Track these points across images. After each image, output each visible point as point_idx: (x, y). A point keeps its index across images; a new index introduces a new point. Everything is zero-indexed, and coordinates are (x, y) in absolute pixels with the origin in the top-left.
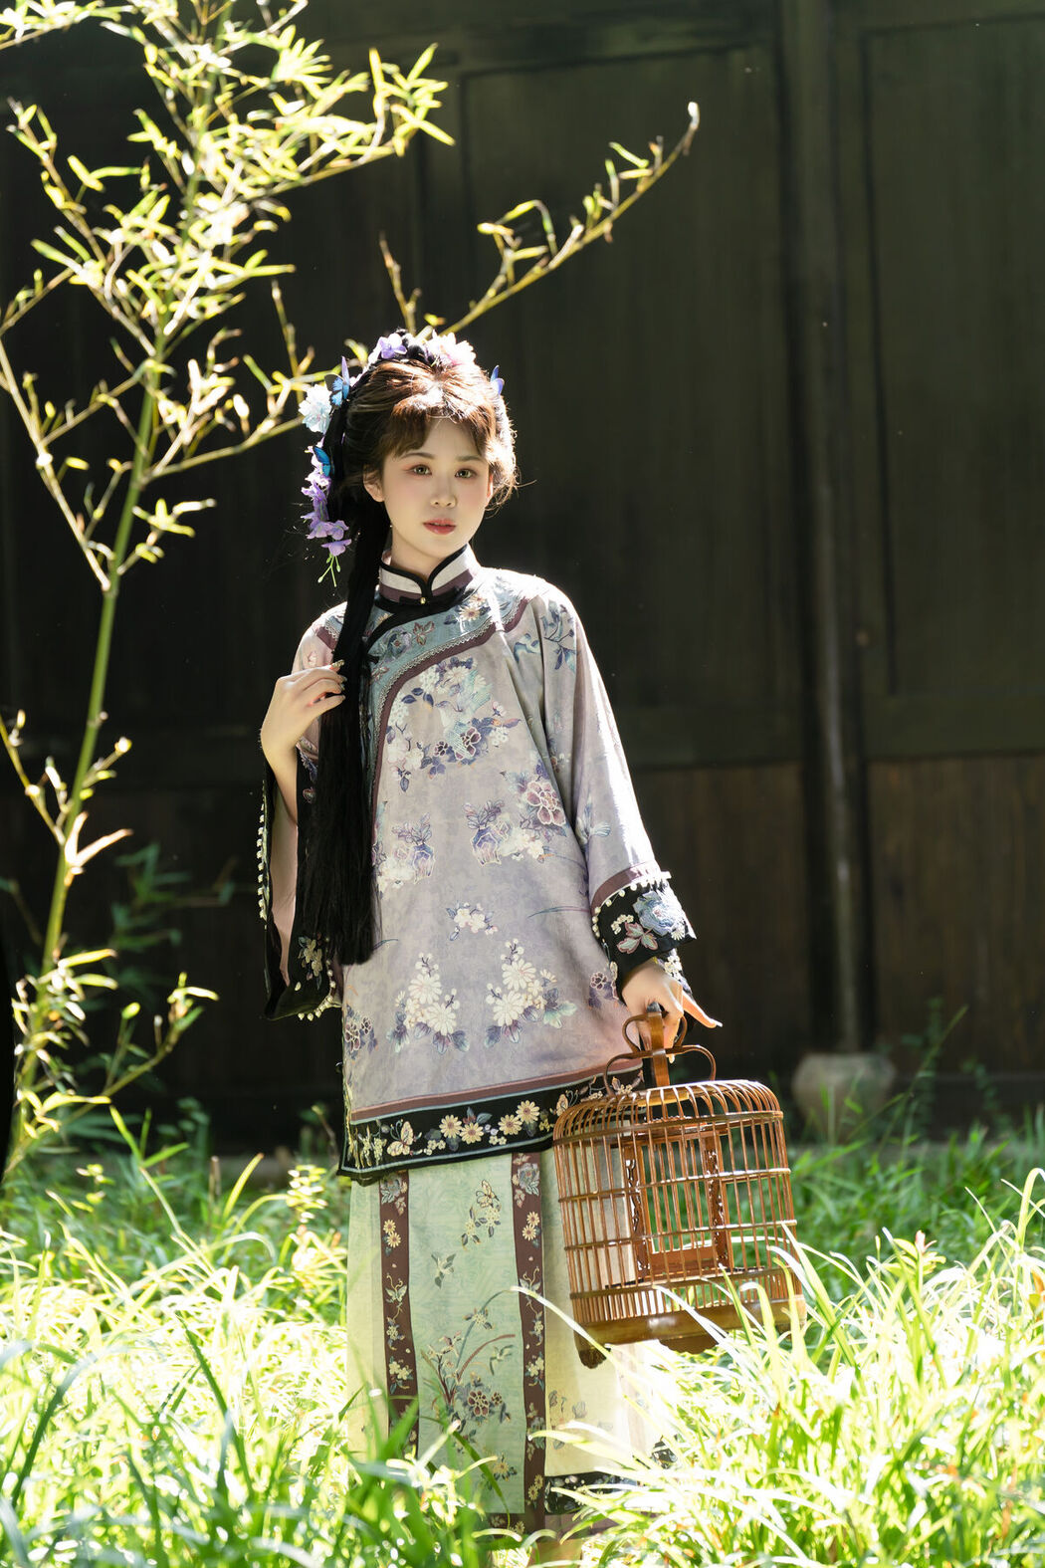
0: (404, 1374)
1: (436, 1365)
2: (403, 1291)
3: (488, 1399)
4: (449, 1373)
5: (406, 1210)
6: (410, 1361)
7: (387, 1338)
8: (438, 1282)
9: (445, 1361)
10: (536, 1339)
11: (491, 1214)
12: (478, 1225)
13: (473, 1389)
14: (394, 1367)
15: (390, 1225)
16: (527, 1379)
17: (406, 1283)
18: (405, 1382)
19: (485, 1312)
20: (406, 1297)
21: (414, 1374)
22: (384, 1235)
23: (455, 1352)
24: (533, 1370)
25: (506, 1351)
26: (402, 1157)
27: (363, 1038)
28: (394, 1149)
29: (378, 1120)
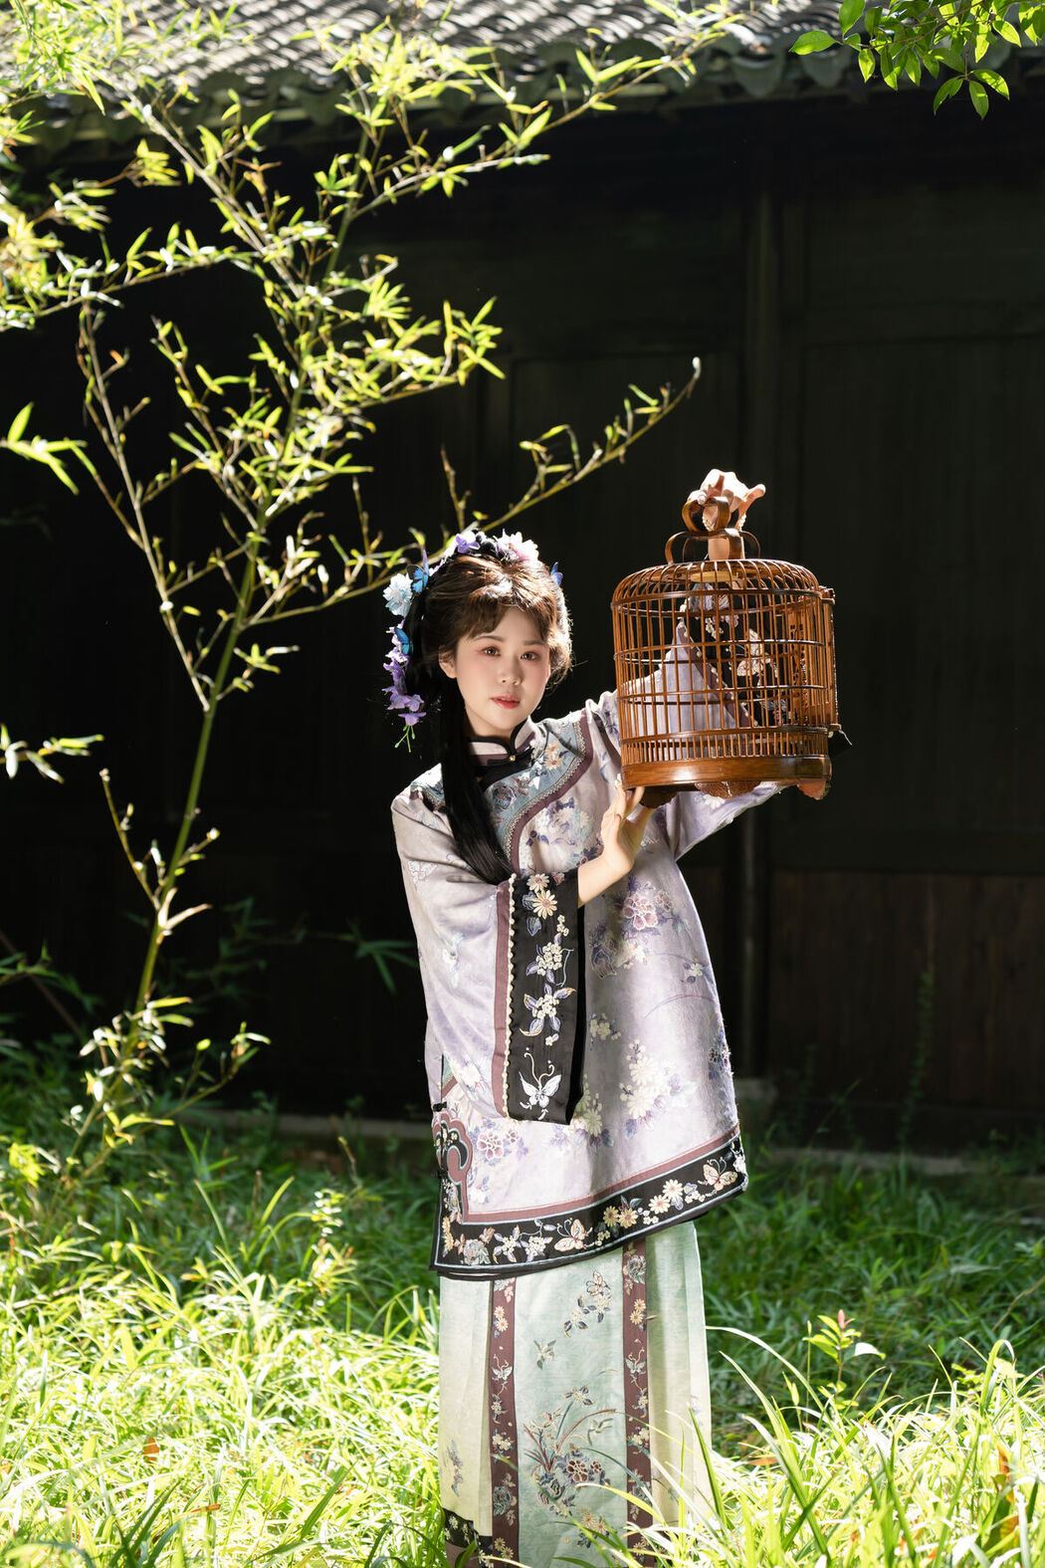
0: (506, 1445)
1: (537, 1437)
2: (508, 1372)
3: (587, 1467)
4: (549, 1445)
5: (513, 1298)
6: (512, 1434)
7: (492, 1412)
8: (540, 1364)
9: (545, 1434)
10: (640, 1412)
11: (600, 1302)
12: (587, 1312)
13: (572, 1458)
14: (497, 1439)
16: (631, 1449)
17: (512, 1364)
18: (505, 1453)
19: (585, 1390)
20: (511, 1377)
21: (515, 1445)
22: (492, 1319)
23: (554, 1425)
24: (636, 1440)
25: (605, 1424)
26: (575, 1251)
27: (509, 1147)
28: (563, 1245)
29: (535, 1219)
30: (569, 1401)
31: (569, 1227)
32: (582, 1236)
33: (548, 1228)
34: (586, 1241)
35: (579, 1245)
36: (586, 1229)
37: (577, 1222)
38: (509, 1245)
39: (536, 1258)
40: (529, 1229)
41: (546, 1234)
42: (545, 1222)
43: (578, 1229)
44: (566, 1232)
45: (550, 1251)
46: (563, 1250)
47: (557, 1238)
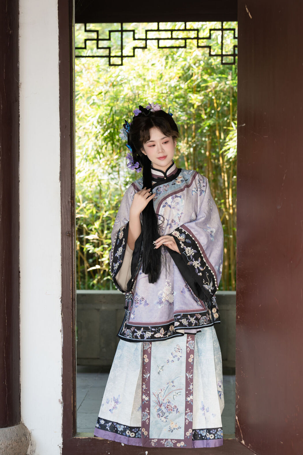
0: (147, 399)
1: (157, 397)
2: (148, 375)
3: (173, 407)
4: (161, 399)
6: (149, 395)
7: (142, 388)
8: (159, 373)
9: (159, 395)
10: (190, 390)
11: (179, 354)
12: (174, 357)
13: (168, 404)
14: (144, 397)
15: (146, 356)
16: (187, 402)
17: (150, 373)
18: (147, 401)
19: (173, 382)
20: (149, 377)
21: (150, 399)
22: (143, 359)
23: (163, 393)
24: (189, 399)
25: (179, 393)
26: (160, 338)
27: (141, 302)
28: (157, 335)
29: (149, 326)
30: (168, 385)
31: (160, 330)
32: (163, 333)
33: (153, 329)
34: (164, 335)
35: (162, 336)
36: (165, 331)
37: (162, 328)
38: (139, 333)
39: (147, 339)
40: (146, 329)
41: (152, 331)
42: (152, 327)
43: (162, 331)
44: (158, 331)
45: (152, 337)
46: (157, 337)
47: (155, 333)
